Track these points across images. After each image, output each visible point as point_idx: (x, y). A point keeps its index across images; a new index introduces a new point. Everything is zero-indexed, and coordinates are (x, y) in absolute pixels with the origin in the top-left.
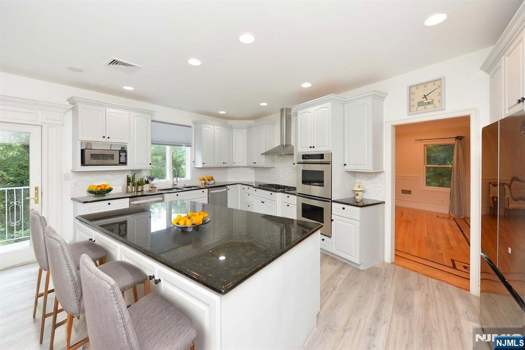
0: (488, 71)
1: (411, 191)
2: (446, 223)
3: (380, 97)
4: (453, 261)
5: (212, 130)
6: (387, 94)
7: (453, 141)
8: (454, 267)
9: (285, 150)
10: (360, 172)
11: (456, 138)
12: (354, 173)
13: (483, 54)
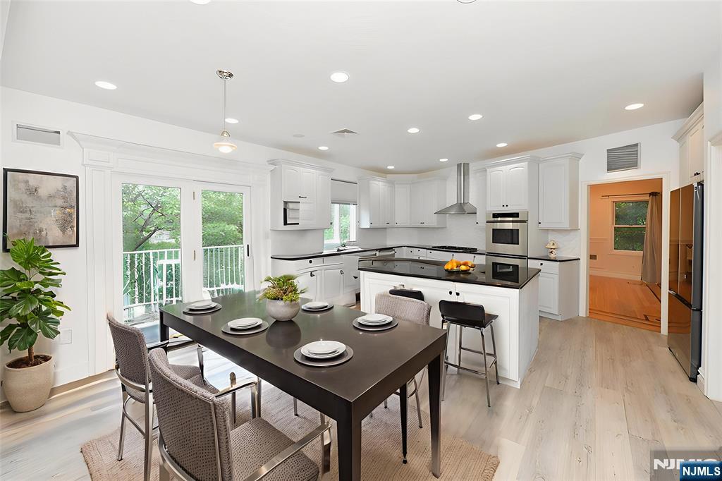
0: (678, 140)
1: (596, 256)
2: (638, 288)
3: (577, 157)
4: (645, 316)
5: (379, 186)
6: (583, 155)
7: (647, 198)
8: (647, 319)
9: (462, 209)
10: (553, 230)
11: (650, 194)
12: (547, 231)
13: (675, 125)
